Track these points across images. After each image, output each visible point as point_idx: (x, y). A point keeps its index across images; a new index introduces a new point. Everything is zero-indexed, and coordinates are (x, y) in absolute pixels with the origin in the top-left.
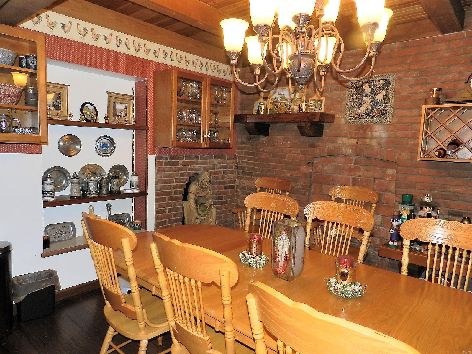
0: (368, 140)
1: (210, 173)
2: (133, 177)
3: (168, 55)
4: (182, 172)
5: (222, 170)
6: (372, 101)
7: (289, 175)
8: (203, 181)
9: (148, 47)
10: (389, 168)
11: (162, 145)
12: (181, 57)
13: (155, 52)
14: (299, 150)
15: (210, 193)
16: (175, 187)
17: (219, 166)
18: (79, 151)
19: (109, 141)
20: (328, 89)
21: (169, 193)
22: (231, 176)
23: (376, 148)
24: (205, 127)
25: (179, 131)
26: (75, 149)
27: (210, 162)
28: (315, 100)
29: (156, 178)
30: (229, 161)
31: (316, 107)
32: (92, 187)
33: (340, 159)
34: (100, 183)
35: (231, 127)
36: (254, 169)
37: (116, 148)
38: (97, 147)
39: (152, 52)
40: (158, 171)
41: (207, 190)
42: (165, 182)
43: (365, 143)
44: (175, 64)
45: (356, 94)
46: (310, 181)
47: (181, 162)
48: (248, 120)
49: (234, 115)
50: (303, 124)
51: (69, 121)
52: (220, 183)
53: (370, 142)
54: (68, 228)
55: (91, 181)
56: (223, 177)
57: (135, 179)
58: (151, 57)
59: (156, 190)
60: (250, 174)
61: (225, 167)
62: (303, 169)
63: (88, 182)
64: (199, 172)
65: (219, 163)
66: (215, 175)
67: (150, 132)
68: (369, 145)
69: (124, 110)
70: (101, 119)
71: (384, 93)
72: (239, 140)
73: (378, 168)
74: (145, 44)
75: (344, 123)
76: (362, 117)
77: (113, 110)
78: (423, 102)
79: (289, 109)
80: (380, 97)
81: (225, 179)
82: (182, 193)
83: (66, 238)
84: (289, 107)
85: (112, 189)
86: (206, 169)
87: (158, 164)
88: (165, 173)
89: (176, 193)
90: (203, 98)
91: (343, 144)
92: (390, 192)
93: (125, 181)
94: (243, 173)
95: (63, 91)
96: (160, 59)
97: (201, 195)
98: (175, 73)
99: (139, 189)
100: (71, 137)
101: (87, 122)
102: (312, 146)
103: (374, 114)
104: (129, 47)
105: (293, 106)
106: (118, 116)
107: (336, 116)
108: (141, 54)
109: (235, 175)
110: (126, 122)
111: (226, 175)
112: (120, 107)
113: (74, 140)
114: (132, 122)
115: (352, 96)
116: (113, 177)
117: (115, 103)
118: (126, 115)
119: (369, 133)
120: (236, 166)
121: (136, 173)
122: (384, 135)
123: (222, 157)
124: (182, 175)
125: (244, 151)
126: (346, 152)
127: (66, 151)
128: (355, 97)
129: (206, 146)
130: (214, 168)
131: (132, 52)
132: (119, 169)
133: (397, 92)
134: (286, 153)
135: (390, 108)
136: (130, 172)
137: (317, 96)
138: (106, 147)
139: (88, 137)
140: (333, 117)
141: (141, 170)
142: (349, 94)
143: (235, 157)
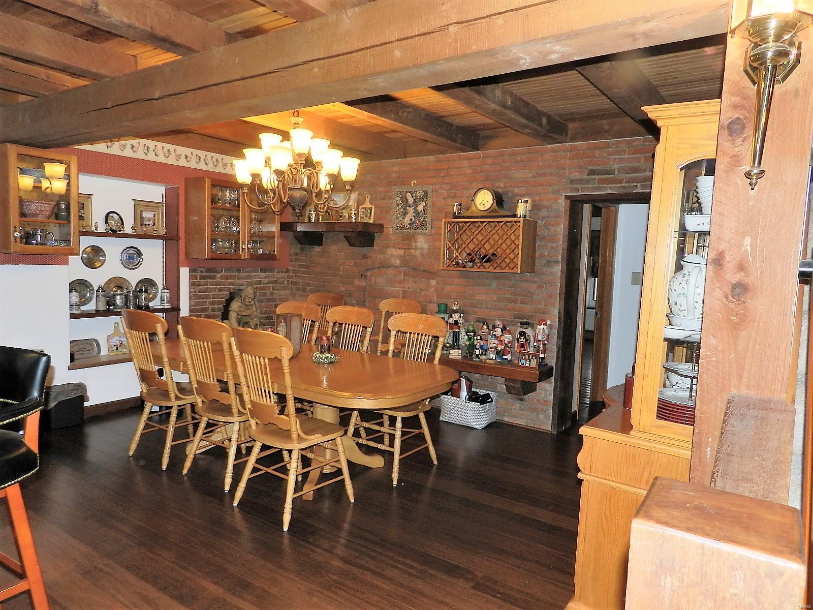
0: (412, 251)
1: (256, 289)
2: (163, 291)
3: (202, 159)
4: (221, 286)
5: (270, 285)
6: (414, 212)
7: (343, 289)
8: (246, 297)
9: (178, 152)
10: (433, 279)
11: (196, 256)
12: (217, 160)
13: (187, 157)
14: (352, 262)
15: (255, 312)
16: (213, 303)
17: (267, 280)
18: (103, 262)
19: (136, 253)
20: (378, 196)
21: (206, 310)
22: (282, 292)
23: (420, 259)
24: (244, 237)
25: (213, 240)
26: (100, 261)
27: (255, 275)
28: (365, 208)
29: (190, 292)
30: (279, 275)
31: (366, 216)
32: (119, 301)
33: (391, 271)
34: (127, 297)
35: (277, 235)
36: (309, 284)
37: (144, 260)
38: (122, 259)
39: (183, 157)
40: (192, 285)
41: (253, 308)
42: (200, 297)
43: (410, 255)
44: (210, 168)
45: (401, 204)
46: (365, 295)
47: (219, 275)
48: (299, 229)
49: (281, 223)
50: (349, 234)
51: (93, 232)
52: (269, 300)
53: (415, 252)
54: (92, 345)
55: (117, 295)
56: (272, 294)
57: (166, 294)
58: (183, 163)
59: (190, 306)
60: (304, 290)
61: (275, 282)
62: (356, 282)
63: (114, 295)
64: (242, 288)
65: (266, 277)
66: (262, 291)
67: (182, 243)
68: (414, 256)
69: (152, 218)
70: (128, 230)
71: (423, 204)
72: (292, 251)
73: (423, 279)
74: (175, 150)
75: (392, 233)
76: (407, 227)
77: (139, 220)
78: (444, 215)
79: (341, 216)
80: (420, 208)
81: (275, 296)
82: (220, 310)
83: (90, 356)
84: (341, 214)
85: (140, 304)
86: (249, 284)
87: (191, 277)
88: (201, 287)
89: (213, 310)
90: (241, 206)
91: (392, 255)
92: (434, 303)
93: (155, 296)
94: (297, 289)
95: (87, 201)
96: (193, 164)
97: (246, 314)
98: (207, 181)
99: (171, 305)
100: (93, 248)
101: (112, 233)
102: (365, 257)
103: (416, 225)
104: (157, 154)
105: (344, 214)
106: (146, 225)
107: (385, 226)
108: (171, 161)
109: (287, 292)
110: (155, 232)
111: (275, 291)
112: (147, 215)
113: (97, 251)
114: (162, 231)
115: (398, 205)
116: (141, 291)
117: (142, 211)
118: (154, 224)
119: (414, 244)
120: (288, 281)
121: (166, 287)
122: (425, 246)
123: (271, 270)
124: (220, 290)
125: (297, 263)
126: (395, 263)
127: (90, 263)
128: (400, 206)
129: (246, 257)
130: (260, 283)
131: (161, 159)
132: (148, 283)
133: (434, 204)
134: (340, 265)
135: (428, 220)
136: (160, 287)
137: (367, 204)
138: (133, 258)
139: (113, 249)
140: (382, 226)
141: (172, 284)
142: (395, 204)
143: (287, 271)
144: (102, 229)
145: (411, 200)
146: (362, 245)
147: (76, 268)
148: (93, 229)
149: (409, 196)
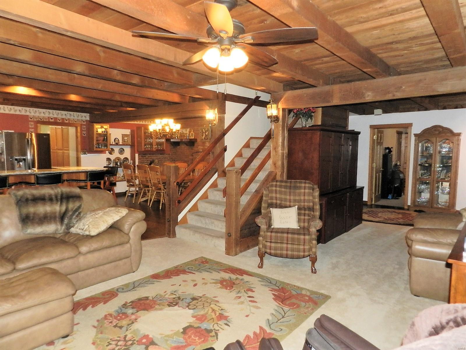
5: (163, 159)
6: (205, 135)
11: (140, 150)
14: (188, 151)
18: (114, 153)
20: (195, 130)
24: (154, 144)
25: (145, 145)
27: (158, 156)
28: (191, 134)
29: (138, 161)
30: (166, 156)
31: (192, 136)
32: (119, 164)
34: (121, 163)
35: (165, 143)
37: (125, 152)
38: (119, 152)
40: (139, 159)
42: (141, 163)
43: (204, 148)
44: (144, 123)
45: (202, 132)
47: (147, 156)
48: (172, 141)
49: (166, 139)
57: (132, 162)
61: (165, 158)
62: (190, 157)
63: (118, 162)
64: (154, 160)
65: (162, 156)
67: (136, 147)
70: (121, 143)
71: (207, 132)
75: (199, 141)
76: (203, 140)
77: (124, 140)
87: (139, 157)
88: (142, 160)
91: (200, 148)
93: (128, 162)
94: (172, 160)
98: (143, 128)
101: (117, 144)
102: (192, 149)
103: (206, 139)
105: (185, 136)
107: (198, 139)
110: (128, 144)
112: (126, 138)
113: (112, 150)
114: (130, 143)
116: (124, 161)
118: (128, 141)
119: (205, 145)
120: (169, 158)
121: (132, 159)
123: (163, 154)
125: (172, 152)
126: (201, 151)
127: (110, 153)
129: (155, 150)
130: (160, 158)
132: (126, 159)
134: (185, 152)
135: (209, 137)
136: (130, 160)
137: (192, 132)
138: (122, 151)
139: (117, 149)
140: (196, 139)
141: (133, 158)
142: (200, 132)
143: (169, 154)
144: (114, 143)
145: (204, 131)
146: (191, 146)
147: (107, 155)
148: (112, 143)
149: (203, 130)
